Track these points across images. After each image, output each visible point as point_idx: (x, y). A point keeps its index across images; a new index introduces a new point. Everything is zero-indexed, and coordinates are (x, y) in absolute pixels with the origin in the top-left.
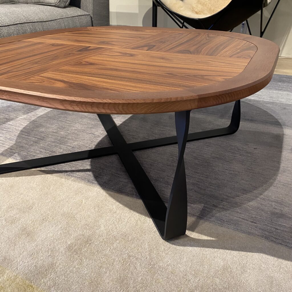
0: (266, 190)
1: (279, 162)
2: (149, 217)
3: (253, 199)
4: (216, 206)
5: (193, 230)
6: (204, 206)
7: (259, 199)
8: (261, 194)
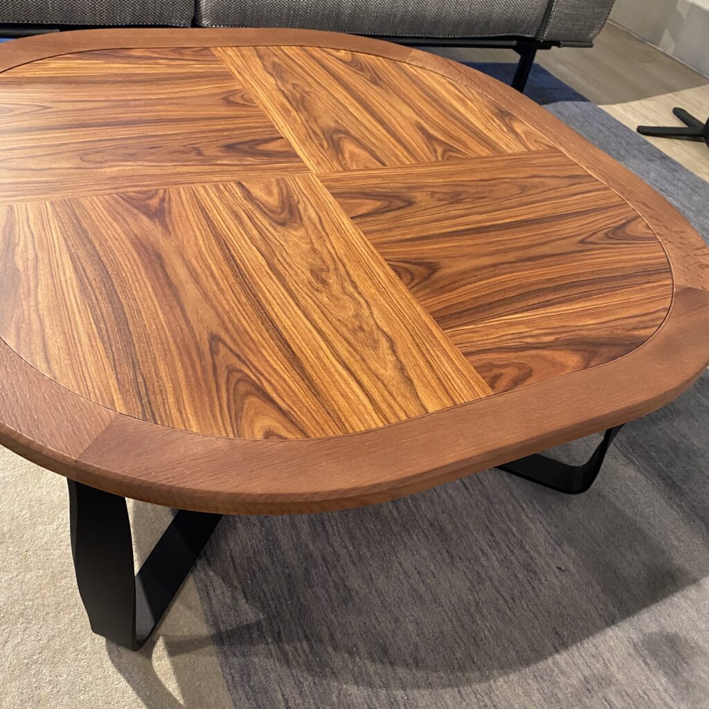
5: (172, 652)
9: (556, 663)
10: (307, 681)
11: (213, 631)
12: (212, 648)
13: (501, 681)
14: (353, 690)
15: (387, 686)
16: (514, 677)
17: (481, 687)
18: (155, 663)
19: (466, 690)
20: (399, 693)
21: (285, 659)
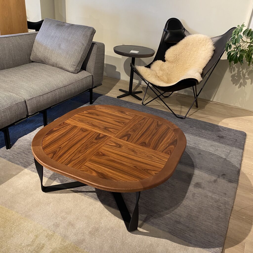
0: (176, 209)
1: (186, 193)
2: (122, 220)
3: (169, 213)
4: (152, 216)
5: (140, 227)
6: (147, 216)
7: (171, 213)
8: (173, 211)
9: (187, 195)
10: (161, 218)
11: (142, 221)
12: (145, 223)
13: (183, 202)
14: (167, 215)
15: (171, 212)
16: (184, 200)
17: (182, 204)
18: (140, 230)
19: (180, 206)
20: (173, 212)
21: (156, 218)
